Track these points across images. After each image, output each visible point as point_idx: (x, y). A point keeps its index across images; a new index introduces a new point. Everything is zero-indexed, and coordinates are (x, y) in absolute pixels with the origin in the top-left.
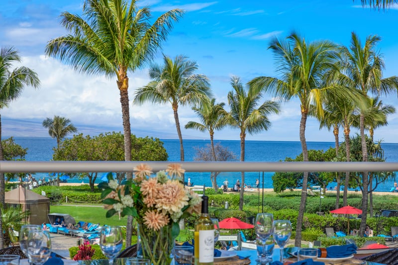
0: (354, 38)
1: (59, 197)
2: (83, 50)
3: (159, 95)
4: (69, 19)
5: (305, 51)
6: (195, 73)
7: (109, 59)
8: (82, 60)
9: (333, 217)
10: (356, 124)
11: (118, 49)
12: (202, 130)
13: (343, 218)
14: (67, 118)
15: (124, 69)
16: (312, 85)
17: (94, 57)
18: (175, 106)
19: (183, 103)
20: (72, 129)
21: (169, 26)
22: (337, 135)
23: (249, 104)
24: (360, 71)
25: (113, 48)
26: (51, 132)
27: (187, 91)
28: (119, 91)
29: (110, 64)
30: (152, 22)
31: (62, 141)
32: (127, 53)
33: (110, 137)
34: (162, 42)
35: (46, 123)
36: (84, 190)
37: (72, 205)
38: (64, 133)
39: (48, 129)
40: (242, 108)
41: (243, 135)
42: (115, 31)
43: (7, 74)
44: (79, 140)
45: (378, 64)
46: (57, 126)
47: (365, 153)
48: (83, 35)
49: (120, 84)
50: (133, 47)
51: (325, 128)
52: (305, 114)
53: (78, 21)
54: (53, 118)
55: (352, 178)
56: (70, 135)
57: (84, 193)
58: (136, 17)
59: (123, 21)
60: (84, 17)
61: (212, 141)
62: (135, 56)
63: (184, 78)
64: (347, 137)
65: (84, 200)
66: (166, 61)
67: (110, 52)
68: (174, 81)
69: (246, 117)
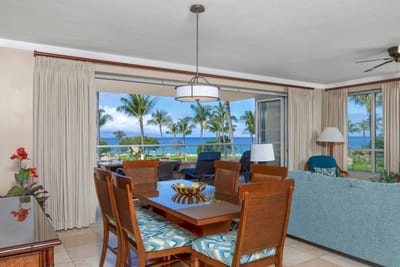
2: (128, 110)
3: (155, 123)
5: (201, 108)
6: (167, 115)
12: (172, 134)
15: (141, 116)
16: (204, 119)
17: (132, 112)
18: (160, 126)
19: (163, 125)
22: (217, 135)
23: (185, 125)
26: (116, 136)
29: (137, 114)
31: (121, 139)
32: (142, 111)
38: (121, 136)
41: (184, 136)
42: (138, 104)
44: (127, 139)
46: (119, 134)
47: (224, 141)
49: (140, 120)
50: (144, 109)
52: (202, 129)
56: (123, 137)
59: (141, 101)
60: (128, 99)
61: (175, 138)
63: (162, 117)
64: (219, 136)
66: (157, 111)
67: (137, 110)
68: (160, 118)
69: (185, 130)
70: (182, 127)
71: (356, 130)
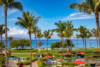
0: (68, 22)
2: (22, 24)
4: (18, 18)
7: (27, 26)
8: (22, 26)
11: (29, 24)
14: (12, 37)
20: (13, 39)
24: (69, 27)
25: (28, 24)
27: (37, 32)
33: (21, 40)
36: (15, 50)
37: (13, 53)
40: (47, 34)
42: (28, 20)
43: (3, 28)
44: (15, 41)
45: (73, 26)
46: (10, 38)
48: (21, 21)
49: (29, 30)
50: (31, 23)
53: (20, 18)
57: (16, 51)
58: (32, 17)
59: (29, 18)
60: (22, 18)
65: (16, 52)
69: (48, 36)
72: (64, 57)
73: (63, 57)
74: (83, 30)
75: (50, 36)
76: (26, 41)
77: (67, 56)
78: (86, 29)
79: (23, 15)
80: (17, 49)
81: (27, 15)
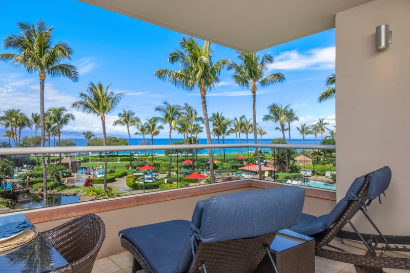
0: (185, 104)
1: (88, 160)
3: (122, 123)
4: (82, 95)
5: (170, 108)
6: (135, 116)
8: (87, 110)
9: (183, 164)
10: (190, 132)
11: (101, 106)
12: (141, 135)
13: (187, 164)
14: (91, 132)
15: (103, 113)
16: (173, 119)
17: (91, 109)
18: (128, 127)
19: (131, 125)
20: (94, 135)
21: (120, 98)
22: (185, 136)
23: (154, 126)
26: (85, 137)
27: (132, 122)
28: (101, 121)
29: (98, 111)
30: (114, 96)
31: (89, 140)
32: (104, 108)
34: (118, 104)
35: (84, 134)
36: (97, 157)
37: (93, 162)
38: (90, 137)
39: (84, 136)
41: (152, 136)
42: (100, 100)
44: (96, 139)
45: (196, 112)
46: (88, 134)
47: (193, 142)
48: (87, 101)
49: (102, 118)
50: (107, 105)
51: (180, 134)
52: (171, 129)
53: (86, 96)
54: (86, 132)
55: (190, 150)
56: (92, 138)
58: (108, 95)
59: (103, 96)
60: (87, 94)
61: (144, 139)
62: (107, 109)
63: (130, 117)
64: (187, 137)
66: (124, 111)
67: (98, 107)
68: (127, 118)
69: (153, 130)
70: (150, 127)
71: (310, 132)
72: (182, 168)
73: (180, 168)
74: (219, 120)
75: (157, 130)
76: (118, 139)
77: (186, 167)
78: (223, 119)
79: (89, 90)
80: (100, 155)
81: (98, 90)
